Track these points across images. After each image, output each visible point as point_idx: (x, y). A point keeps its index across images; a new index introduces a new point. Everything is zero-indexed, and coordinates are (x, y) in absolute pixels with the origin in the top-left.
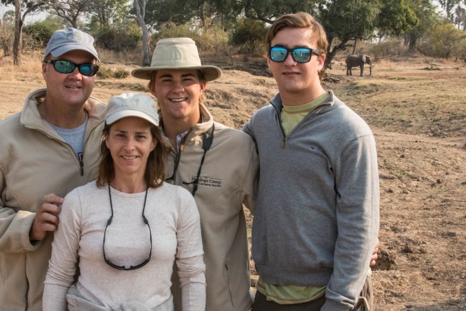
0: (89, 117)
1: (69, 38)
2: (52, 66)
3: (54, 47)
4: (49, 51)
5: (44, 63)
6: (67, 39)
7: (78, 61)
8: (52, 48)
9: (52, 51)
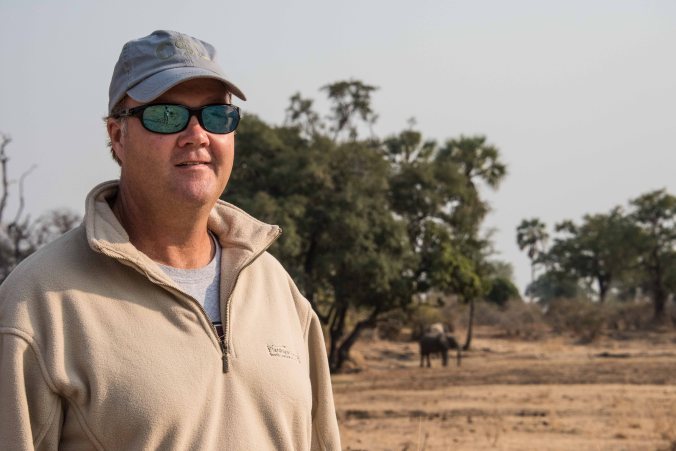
0: (221, 247)
1: (166, 53)
2: (134, 122)
3: (134, 80)
4: (123, 89)
5: (113, 121)
6: (161, 57)
7: (195, 102)
8: (129, 83)
9: (129, 89)
